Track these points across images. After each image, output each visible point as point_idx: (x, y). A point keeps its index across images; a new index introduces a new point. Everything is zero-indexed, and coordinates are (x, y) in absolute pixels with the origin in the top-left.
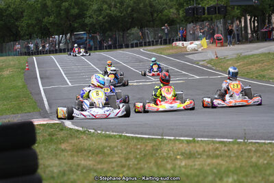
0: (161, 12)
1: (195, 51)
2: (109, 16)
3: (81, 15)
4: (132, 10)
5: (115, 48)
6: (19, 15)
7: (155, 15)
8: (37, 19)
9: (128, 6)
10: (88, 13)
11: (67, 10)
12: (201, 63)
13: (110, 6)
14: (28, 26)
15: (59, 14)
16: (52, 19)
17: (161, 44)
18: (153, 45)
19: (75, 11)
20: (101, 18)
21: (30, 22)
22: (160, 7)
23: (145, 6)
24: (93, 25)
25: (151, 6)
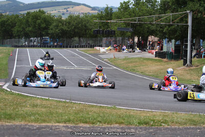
0: (91, 30)
1: (104, 53)
2: (62, 30)
3: (46, 28)
4: (75, 28)
5: (64, 47)
6: (13, 25)
7: (87, 31)
8: (23, 28)
9: (73, 25)
10: (51, 27)
11: (39, 25)
12: (105, 60)
13: (63, 24)
14: (18, 31)
15: (35, 26)
16: (30, 29)
17: (89, 47)
18: (84, 47)
19: (43, 25)
20: (57, 30)
21: (19, 29)
22: (90, 27)
23: (82, 26)
24: (52, 34)
25: (85, 26)
